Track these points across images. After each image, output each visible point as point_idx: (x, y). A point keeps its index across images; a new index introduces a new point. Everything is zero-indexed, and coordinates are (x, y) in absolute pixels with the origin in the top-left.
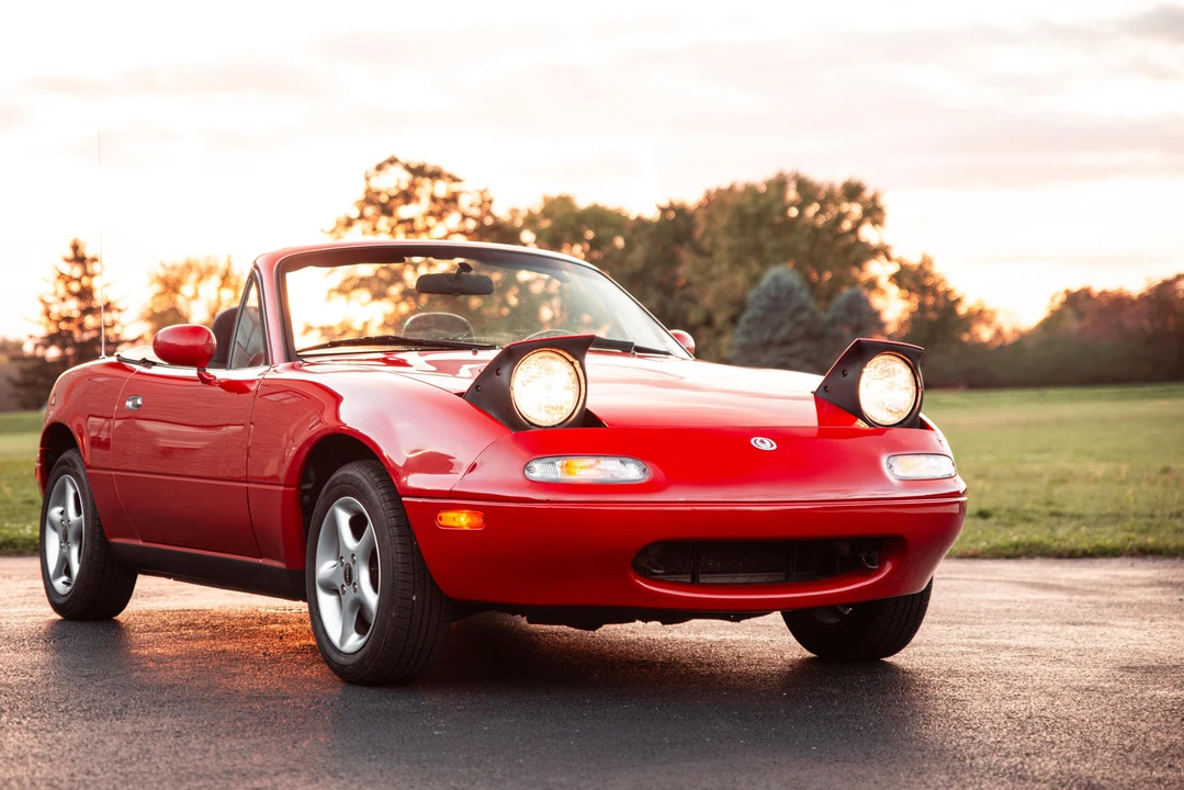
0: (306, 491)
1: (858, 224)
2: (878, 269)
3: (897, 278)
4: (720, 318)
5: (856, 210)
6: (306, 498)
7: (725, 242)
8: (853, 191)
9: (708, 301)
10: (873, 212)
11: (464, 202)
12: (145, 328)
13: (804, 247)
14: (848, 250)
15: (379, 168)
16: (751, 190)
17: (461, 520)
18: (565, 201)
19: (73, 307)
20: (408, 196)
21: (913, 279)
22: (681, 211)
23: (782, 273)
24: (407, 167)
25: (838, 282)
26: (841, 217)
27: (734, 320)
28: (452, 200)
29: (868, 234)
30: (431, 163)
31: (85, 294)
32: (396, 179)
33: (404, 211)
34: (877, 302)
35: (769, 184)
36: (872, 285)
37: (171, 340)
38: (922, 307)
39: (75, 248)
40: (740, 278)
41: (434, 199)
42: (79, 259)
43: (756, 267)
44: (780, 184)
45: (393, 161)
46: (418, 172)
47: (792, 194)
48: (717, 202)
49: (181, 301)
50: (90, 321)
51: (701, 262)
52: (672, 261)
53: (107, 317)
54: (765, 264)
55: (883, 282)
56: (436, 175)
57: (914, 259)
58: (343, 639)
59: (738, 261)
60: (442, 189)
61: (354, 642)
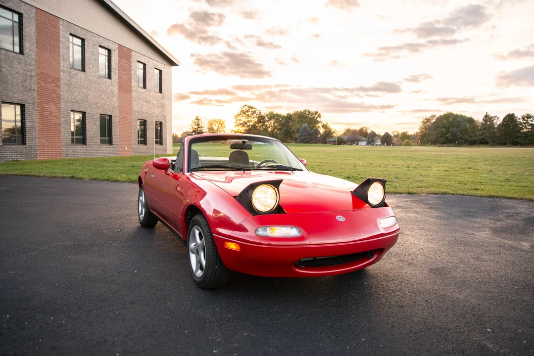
0: (188, 219)
1: (317, 118)
2: (320, 125)
3: (322, 126)
4: (295, 131)
5: (317, 116)
6: (188, 221)
7: (297, 120)
8: (316, 113)
9: (294, 129)
10: (319, 116)
11: (257, 112)
12: (207, 130)
13: (309, 121)
14: (316, 121)
15: (244, 106)
16: (301, 112)
17: (233, 246)
18: (272, 112)
19: (196, 127)
20: (248, 111)
21: (324, 126)
22: (290, 115)
23: (305, 125)
24: (248, 107)
25: (314, 126)
26: (314, 117)
27: (297, 132)
28: (255, 112)
29: (318, 119)
30: (252, 106)
31: (198, 125)
32: (246, 109)
33: (247, 113)
34: (319, 130)
35: (304, 111)
36: (319, 127)
37: (158, 162)
38: (326, 131)
39: (197, 118)
40: (299, 125)
41: (252, 112)
42: (198, 120)
43: (301, 124)
44: (305, 111)
45: (246, 106)
46: (250, 107)
47: (307, 113)
48: (295, 114)
49: (213, 126)
50: (199, 129)
51: (293, 123)
52: (289, 122)
53: (202, 129)
54: (302, 123)
55: (321, 127)
56: (252, 108)
57: (325, 123)
58: (197, 270)
59: (298, 123)
60: (253, 110)
61: (199, 273)
